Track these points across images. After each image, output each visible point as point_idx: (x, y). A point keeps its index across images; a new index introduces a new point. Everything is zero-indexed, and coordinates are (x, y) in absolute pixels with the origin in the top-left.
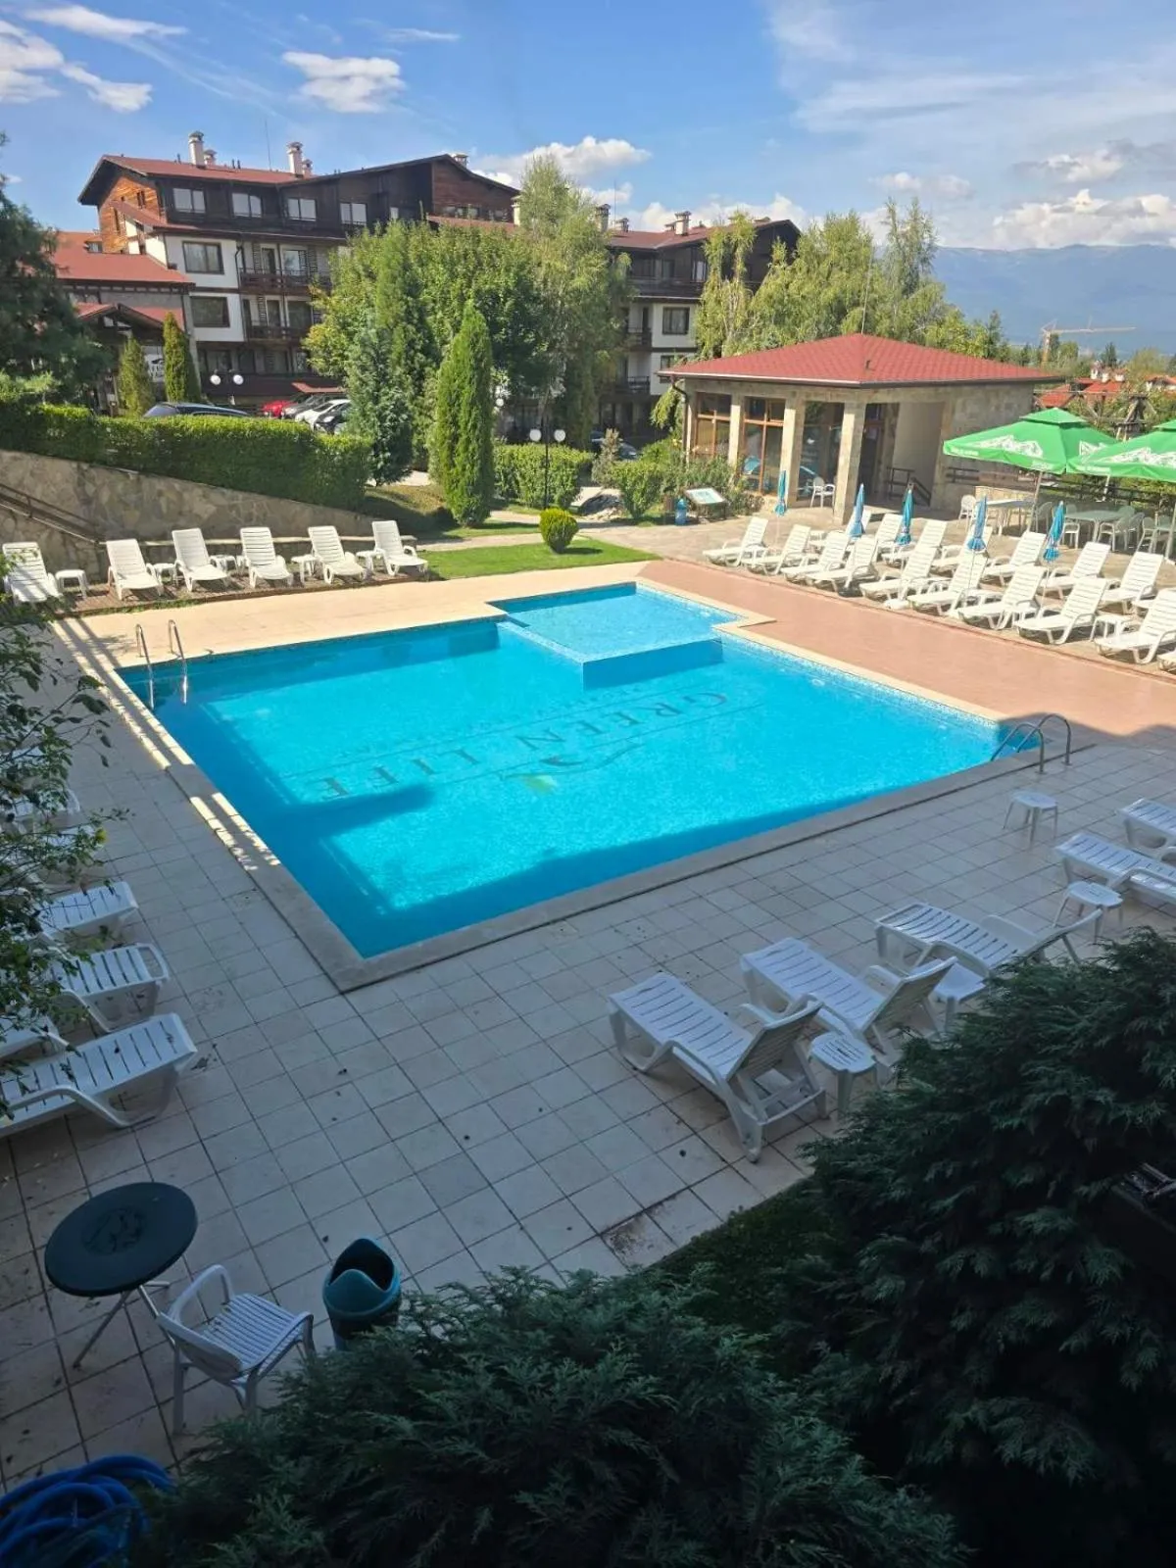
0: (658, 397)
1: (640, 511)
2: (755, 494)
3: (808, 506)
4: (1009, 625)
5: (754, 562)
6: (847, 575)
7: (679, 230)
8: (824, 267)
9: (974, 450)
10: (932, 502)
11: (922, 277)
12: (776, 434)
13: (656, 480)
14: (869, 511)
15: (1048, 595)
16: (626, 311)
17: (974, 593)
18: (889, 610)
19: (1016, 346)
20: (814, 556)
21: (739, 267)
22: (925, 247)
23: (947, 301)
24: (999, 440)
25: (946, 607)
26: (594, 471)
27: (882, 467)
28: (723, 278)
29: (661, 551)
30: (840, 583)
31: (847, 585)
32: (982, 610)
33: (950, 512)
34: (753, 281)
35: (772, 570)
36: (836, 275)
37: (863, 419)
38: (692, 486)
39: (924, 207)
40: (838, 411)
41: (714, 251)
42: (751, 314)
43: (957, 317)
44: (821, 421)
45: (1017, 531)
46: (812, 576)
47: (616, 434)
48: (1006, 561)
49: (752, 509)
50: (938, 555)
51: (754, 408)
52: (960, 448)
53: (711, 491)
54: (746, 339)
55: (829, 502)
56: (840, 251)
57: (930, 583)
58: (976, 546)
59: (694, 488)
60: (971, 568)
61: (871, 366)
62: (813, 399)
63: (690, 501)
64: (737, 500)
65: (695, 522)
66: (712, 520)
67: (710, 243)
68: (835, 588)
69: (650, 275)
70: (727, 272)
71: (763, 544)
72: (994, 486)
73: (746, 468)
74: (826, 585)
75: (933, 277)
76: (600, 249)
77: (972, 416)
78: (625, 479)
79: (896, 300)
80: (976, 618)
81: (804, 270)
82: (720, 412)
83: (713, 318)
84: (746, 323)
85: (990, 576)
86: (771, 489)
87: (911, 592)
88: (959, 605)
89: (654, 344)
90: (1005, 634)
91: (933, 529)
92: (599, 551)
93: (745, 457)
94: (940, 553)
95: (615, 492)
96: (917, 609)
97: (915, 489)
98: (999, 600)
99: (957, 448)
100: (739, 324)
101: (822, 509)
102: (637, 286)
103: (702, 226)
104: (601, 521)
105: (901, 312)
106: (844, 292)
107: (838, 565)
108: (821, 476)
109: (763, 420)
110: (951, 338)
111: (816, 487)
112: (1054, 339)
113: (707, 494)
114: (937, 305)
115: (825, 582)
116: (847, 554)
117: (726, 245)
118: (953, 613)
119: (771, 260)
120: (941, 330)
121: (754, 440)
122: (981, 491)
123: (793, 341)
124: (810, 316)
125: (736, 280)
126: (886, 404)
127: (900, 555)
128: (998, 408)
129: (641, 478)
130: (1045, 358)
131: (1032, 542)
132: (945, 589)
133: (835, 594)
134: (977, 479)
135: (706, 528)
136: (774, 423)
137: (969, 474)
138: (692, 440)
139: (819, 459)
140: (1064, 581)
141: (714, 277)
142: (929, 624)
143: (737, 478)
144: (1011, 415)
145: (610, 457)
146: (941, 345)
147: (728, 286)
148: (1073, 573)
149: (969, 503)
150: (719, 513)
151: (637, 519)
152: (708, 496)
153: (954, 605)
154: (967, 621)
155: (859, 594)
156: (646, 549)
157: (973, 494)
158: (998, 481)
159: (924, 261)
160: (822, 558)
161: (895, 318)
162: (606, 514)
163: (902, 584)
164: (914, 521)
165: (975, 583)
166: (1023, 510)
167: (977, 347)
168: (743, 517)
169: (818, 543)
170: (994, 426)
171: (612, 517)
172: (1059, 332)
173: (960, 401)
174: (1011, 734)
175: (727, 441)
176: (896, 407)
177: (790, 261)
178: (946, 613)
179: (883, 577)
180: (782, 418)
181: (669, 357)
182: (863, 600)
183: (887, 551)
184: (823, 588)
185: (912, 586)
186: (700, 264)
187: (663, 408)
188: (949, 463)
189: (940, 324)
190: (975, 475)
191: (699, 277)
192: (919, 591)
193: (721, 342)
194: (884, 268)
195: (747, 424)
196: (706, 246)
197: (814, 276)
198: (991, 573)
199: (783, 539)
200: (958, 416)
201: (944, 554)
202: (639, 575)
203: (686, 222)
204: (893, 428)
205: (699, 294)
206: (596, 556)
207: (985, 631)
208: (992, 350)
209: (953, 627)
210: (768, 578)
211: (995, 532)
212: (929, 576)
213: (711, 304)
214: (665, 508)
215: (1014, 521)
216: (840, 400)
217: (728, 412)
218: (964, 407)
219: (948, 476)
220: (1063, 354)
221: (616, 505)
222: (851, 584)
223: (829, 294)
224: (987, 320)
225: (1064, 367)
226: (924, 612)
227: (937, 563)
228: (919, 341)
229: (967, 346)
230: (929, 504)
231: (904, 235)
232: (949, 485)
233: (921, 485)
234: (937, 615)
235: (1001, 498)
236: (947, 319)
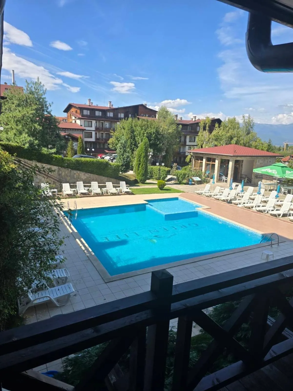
0: (187, 156)
1: (181, 182)
2: (209, 179)
3: (221, 182)
4: (268, 212)
5: (207, 194)
6: (229, 198)
7: (194, 120)
8: (227, 129)
9: (261, 171)
10: (252, 183)
11: (251, 131)
12: (213, 166)
13: (185, 175)
14: (234, 184)
15: (277, 206)
16: (181, 137)
17: (259, 204)
18: (238, 207)
20: (222, 194)
21: (207, 128)
22: (252, 125)
23: (258, 136)
24: (266, 169)
25: (252, 207)
26: (171, 172)
27: (239, 174)
28: (203, 130)
29: (185, 190)
30: (227, 200)
31: (229, 201)
32: (261, 208)
33: (255, 185)
34: (211, 131)
35: (211, 196)
36: (230, 130)
37: (234, 163)
38: (193, 176)
40: (228, 161)
41: (202, 125)
42: (210, 138)
43: (260, 140)
44: (224, 163)
46: (220, 198)
47: (176, 164)
48: (268, 197)
49: (207, 182)
51: (209, 160)
52: (257, 171)
53: (198, 178)
54: (208, 144)
55: (226, 181)
56: (231, 125)
57: (249, 201)
58: (259, 193)
59: (194, 177)
60: (259, 198)
61: (236, 151)
62: (222, 158)
63: (193, 180)
64: (204, 180)
65: (194, 184)
66: (198, 184)
67: (200, 123)
69: (187, 129)
70: (204, 129)
71: (209, 190)
72: (267, 180)
73: (207, 173)
74: (224, 201)
75: (254, 131)
76: (175, 124)
77: (261, 163)
78: (178, 174)
79: (245, 136)
80: (260, 210)
81: (223, 129)
82: (201, 160)
83: (201, 139)
84: (209, 140)
86: (212, 178)
87: (244, 203)
88: (256, 207)
89: (187, 144)
90: (267, 214)
91: (251, 189)
92: (170, 190)
93: (206, 170)
94: (252, 194)
95: (175, 177)
96: (245, 207)
97: (248, 179)
98: (265, 206)
99: (256, 171)
100: (207, 140)
101: (224, 183)
102: (183, 132)
103: (199, 119)
104: (172, 183)
105: (246, 139)
106: (232, 134)
107: (227, 196)
108: (224, 175)
109: (210, 162)
110: (258, 145)
111: (223, 178)
112: (287, 145)
113: (197, 178)
114: (255, 137)
115: (223, 200)
116: (229, 194)
117: (204, 124)
118: (254, 209)
119: (215, 127)
120: (256, 143)
121: (208, 166)
122: (263, 181)
123: (220, 144)
124: (224, 139)
125: (206, 131)
126: (240, 160)
127: (243, 194)
128: (267, 162)
129: (181, 174)
130: (285, 149)
131: (274, 193)
132: (252, 203)
133: (226, 203)
134: (262, 178)
135: (196, 186)
136: (213, 163)
137: (261, 177)
138: (194, 166)
139: (224, 172)
140: (282, 203)
141: (201, 130)
142: (248, 211)
143: (204, 175)
144: (270, 164)
145: (175, 169)
146: (256, 147)
147: (204, 132)
148: (284, 201)
149: (260, 183)
150: (200, 183)
151: (180, 183)
153: (254, 207)
154: (257, 211)
155: (231, 203)
156: (182, 190)
158: (267, 179)
159: (251, 128)
160: (223, 194)
161: (245, 140)
162: (173, 182)
163: (242, 201)
164: (245, 187)
165: (260, 202)
166: (274, 186)
167: (265, 147)
168: (205, 184)
169: (223, 191)
170: (267, 166)
171: (174, 183)
173: (258, 160)
175: (202, 166)
176: (242, 161)
177: (219, 127)
178: (252, 209)
179: (237, 199)
180: (215, 162)
181: (190, 147)
182: (233, 204)
183: (239, 193)
184: (223, 201)
186: (198, 127)
187: (189, 158)
188: (255, 174)
190: (262, 177)
191: (198, 130)
192: (246, 203)
193: (203, 144)
194: (242, 129)
195: (207, 163)
196: (200, 124)
197: (225, 130)
198: (265, 200)
199: (214, 189)
200: (257, 163)
202: (179, 196)
203: (195, 118)
204: (242, 165)
205: (198, 133)
206: (170, 191)
207: (262, 213)
208: (269, 148)
209: (254, 212)
210: (210, 198)
211: (266, 190)
212: (248, 200)
213: (200, 136)
214: (187, 181)
215: (272, 188)
216: (229, 159)
217: (202, 160)
218: (259, 161)
219: (255, 177)
221: (175, 180)
222: (230, 200)
223: (229, 134)
224: (268, 141)
226: (247, 208)
227: (251, 197)
228: (250, 146)
229: (262, 147)
230: (251, 183)
231: (247, 122)
232: (255, 179)
233: (249, 179)
234: (250, 209)
235: (268, 183)
236: (257, 141)
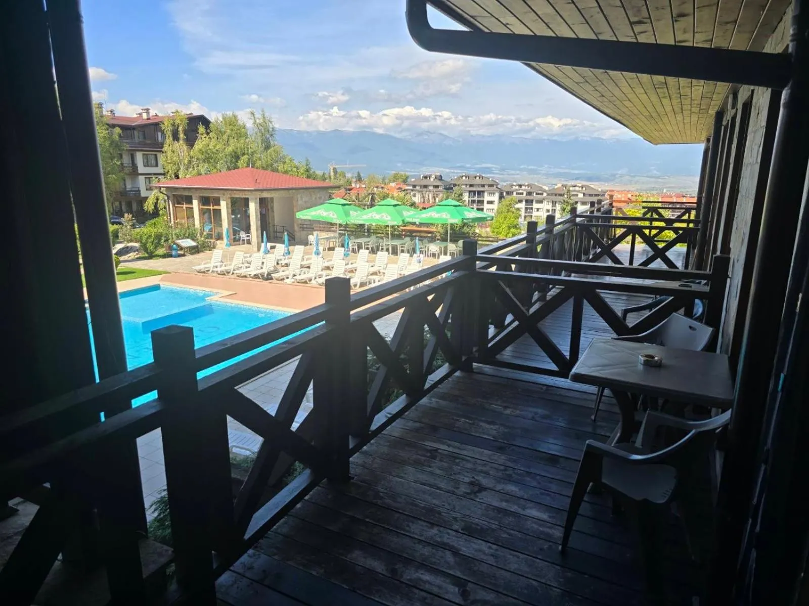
0: (147, 198)
1: (152, 252)
2: (212, 241)
3: (239, 244)
5: (219, 270)
6: (265, 271)
7: (145, 116)
8: (225, 137)
10: (297, 239)
11: (272, 143)
12: (218, 213)
13: (158, 237)
14: (269, 245)
15: (348, 272)
16: (121, 156)
17: (320, 273)
18: (286, 284)
19: (319, 173)
20: (248, 265)
21: (182, 136)
22: (271, 130)
23: (285, 152)
24: (319, 211)
25: (310, 280)
26: (120, 235)
27: (271, 225)
28: (174, 140)
29: (168, 270)
30: (262, 275)
31: (266, 276)
33: (306, 243)
34: (191, 141)
35: (228, 273)
36: (231, 141)
37: (258, 205)
38: (178, 237)
40: (246, 202)
41: (167, 127)
42: (192, 157)
43: (291, 160)
44: (239, 206)
45: (332, 249)
46: (249, 273)
47: (130, 216)
48: (331, 260)
49: (212, 248)
50: (303, 259)
51: (205, 201)
52: (303, 215)
53: (189, 240)
54: (191, 169)
55: (249, 242)
56: (232, 130)
57: (301, 271)
58: (318, 253)
59: (180, 239)
61: (258, 181)
62: (233, 196)
63: (178, 245)
64: (203, 244)
65: (184, 255)
66: (192, 254)
67: (163, 123)
68: (261, 277)
69: (132, 137)
70: (176, 137)
71: (222, 262)
72: (320, 231)
73: (205, 229)
75: (276, 142)
76: (103, 125)
77: (305, 202)
78: (141, 237)
79: (262, 152)
81: (216, 138)
82: (187, 203)
83: (172, 159)
84: (190, 162)
85: (325, 267)
86: (220, 237)
87: (294, 275)
88: (315, 278)
89: (140, 171)
91: (299, 249)
92: (133, 273)
93: (204, 224)
94: (304, 259)
95: (137, 245)
96: (298, 282)
97: (288, 234)
99: (300, 215)
100: (186, 162)
101: (246, 245)
102: (127, 143)
103: (156, 115)
104: (130, 259)
105: (265, 158)
106: (237, 148)
107: (260, 268)
108: (243, 230)
109: (210, 206)
110: (290, 169)
111: (241, 236)
112: (335, 169)
113: (187, 242)
114: (281, 155)
115: (255, 275)
116: (263, 263)
117: (173, 125)
118: (313, 282)
119: (198, 133)
120: (285, 166)
121: (206, 216)
122: (315, 233)
123: (215, 170)
124: (222, 159)
125: (181, 142)
126: (267, 198)
127: (286, 261)
128: (316, 198)
129: (150, 236)
130: (332, 177)
131: (340, 251)
132: (308, 273)
133: (261, 280)
134: (313, 228)
135: (189, 258)
136: (216, 207)
137: (310, 226)
138: (174, 217)
139: (241, 223)
140: (354, 266)
141: (169, 140)
142: (304, 287)
143: (201, 234)
144: (322, 201)
145: (128, 227)
146: (286, 172)
147: (176, 144)
148: (357, 262)
149: (312, 238)
150: (195, 250)
151: (151, 256)
152: (188, 243)
153: (313, 279)
156: (160, 269)
157: (313, 235)
158: (322, 229)
159: (271, 135)
160: (251, 266)
161: (263, 160)
162: (132, 255)
163: (290, 271)
164: (290, 247)
165: (320, 269)
166: (334, 240)
167: (302, 174)
168: (208, 252)
169: (249, 260)
170: (316, 206)
171: (136, 256)
172: (336, 167)
173: (299, 196)
175: (193, 217)
176: (272, 199)
177: (208, 134)
178: (311, 283)
179: (281, 271)
180: (219, 205)
181: (149, 178)
182: (274, 281)
183: (280, 260)
184: (255, 278)
185: (294, 273)
186: (159, 134)
187: (151, 202)
188: (300, 222)
189: (284, 163)
190: (312, 226)
191: (160, 139)
192: (298, 275)
193: (178, 171)
194: (253, 138)
195: (202, 208)
196: (162, 126)
197: (221, 141)
199: (231, 259)
200: (300, 202)
201: (305, 259)
202: (160, 281)
203: (148, 113)
204: (272, 208)
205: (162, 147)
206: (133, 274)
208: (309, 175)
209: (314, 288)
210: (228, 277)
211: (324, 250)
212: (300, 269)
213: (169, 153)
214: (166, 250)
215: (332, 245)
216: (246, 197)
217: (191, 203)
218: (302, 198)
219: (301, 228)
220: (340, 175)
221: (137, 250)
222: (268, 275)
223: (230, 149)
224: (304, 163)
225: (341, 182)
226: (301, 283)
227: (303, 263)
228: (276, 170)
229: (298, 172)
230: (295, 240)
231: (260, 124)
232: (302, 232)
233: (289, 232)
234: (307, 283)
235: (324, 236)
236: (287, 161)
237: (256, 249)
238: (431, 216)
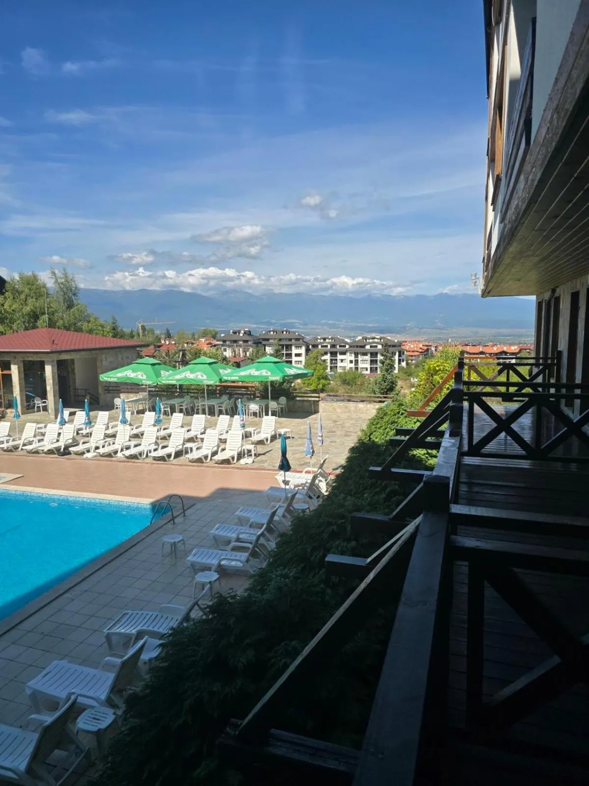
2: (2, 410)
3: (35, 412)
4: (147, 456)
5: (5, 446)
6: (62, 444)
8: (22, 296)
9: (116, 378)
10: (100, 404)
11: (75, 302)
12: (8, 379)
14: (66, 412)
15: (161, 439)
17: (128, 444)
18: (87, 459)
19: (127, 330)
20: (41, 438)
22: (73, 289)
23: (89, 311)
25: (116, 452)
27: (71, 389)
30: (58, 449)
31: (62, 450)
32: (133, 451)
33: (110, 407)
35: (17, 448)
36: (30, 300)
37: (56, 367)
39: (69, 271)
40: (40, 364)
43: (96, 319)
44: (34, 370)
45: (142, 412)
46: (42, 448)
48: (141, 426)
50: (107, 428)
52: (108, 377)
56: (30, 290)
57: (106, 442)
58: (124, 422)
60: (124, 433)
61: (55, 342)
62: (25, 359)
68: (56, 453)
71: (9, 436)
72: (128, 392)
74: (50, 452)
75: (80, 301)
77: (111, 362)
79: (63, 312)
80: (131, 455)
85: (134, 434)
87: (97, 448)
88: (122, 450)
90: (148, 460)
91: (103, 416)
94: (108, 426)
96: (102, 456)
97: (89, 398)
98: (140, 445)
99: (105, 377)
101: (42, 413)
105: (67, 317)
106: (35, 308)
107: (55, 441)
108: (38, 397)
110: (95, 328)
111: (36, 402)
112: (143, 328)
114: (85, 314)
115: (49, 450)
116: (59, 434)
118: (119, 454)
120: (90, 325)
122: (122, 396)
123: (12, 330)
124: (19, 319)
126: (67, 360)
127: (88, 431)
128: (122, 358)
130: (141, 335)
131: (150, 416)
132: (114, 444)
133: (56, 456)
134: (120, 390)
136: (6, 372)
137: (116, 389)
139: (35, 388)
140: (167, 431)
142: (109, 463)
144: (129, 361)
146: (90, 331)
148: (171, 427)
149: (118, 401)
153: (119, 451)
154: (127, 457)
155: (69, 453)
157: (119, 397)
158: (130, 391)
159: (74, 294)
160: (45, 438)
161: (65, 320)
163: (92, 444)
164: (92, 413)
165: (127, 439)
166: (144, 402)
167: (108, 332)
169: (42, 431)
170: (122, 366)
172: (145, 324)
173: (104, 356)
174: (158, 508)
176: (73, 361)
178: (116, 456)
179: (81, 443)
180: (10, 370)
182: (73, 456)
183: (81, 429)
184: (49, 454)
185: (97, 445)
188: (105, 384)
189: (89, 322)
190: (118, 388)
192: (101, 446)
194: (55, 297)
197: (18, 300)
198: (135, 433)
199: (21, 431)
200: (104, 363)
201: (110, 427)
204: (73, 370)
207: (136, 461)
208: (116, 333)
209: (120, 462)
210: (16, 453)
211: (132, 414)
212: (104, 439)
215: (141, 408)
216: (40, 359)
218: (105, 359)
220: (148, 333)
222: (64, 449)
223: (27, 309)
224: (110, 321)
225: (150, 339)
226: (104, 457)
227: (108, 432)
228: (79, 330)
229: (103, 331)
230: (98, 403)
231: (62, 283)
232: (107, 394)
233: (92, 395)
234: (112, 457)
235: (132, 398)
236: (91, 319)
237: (53, 417)
238: (250, 373)
